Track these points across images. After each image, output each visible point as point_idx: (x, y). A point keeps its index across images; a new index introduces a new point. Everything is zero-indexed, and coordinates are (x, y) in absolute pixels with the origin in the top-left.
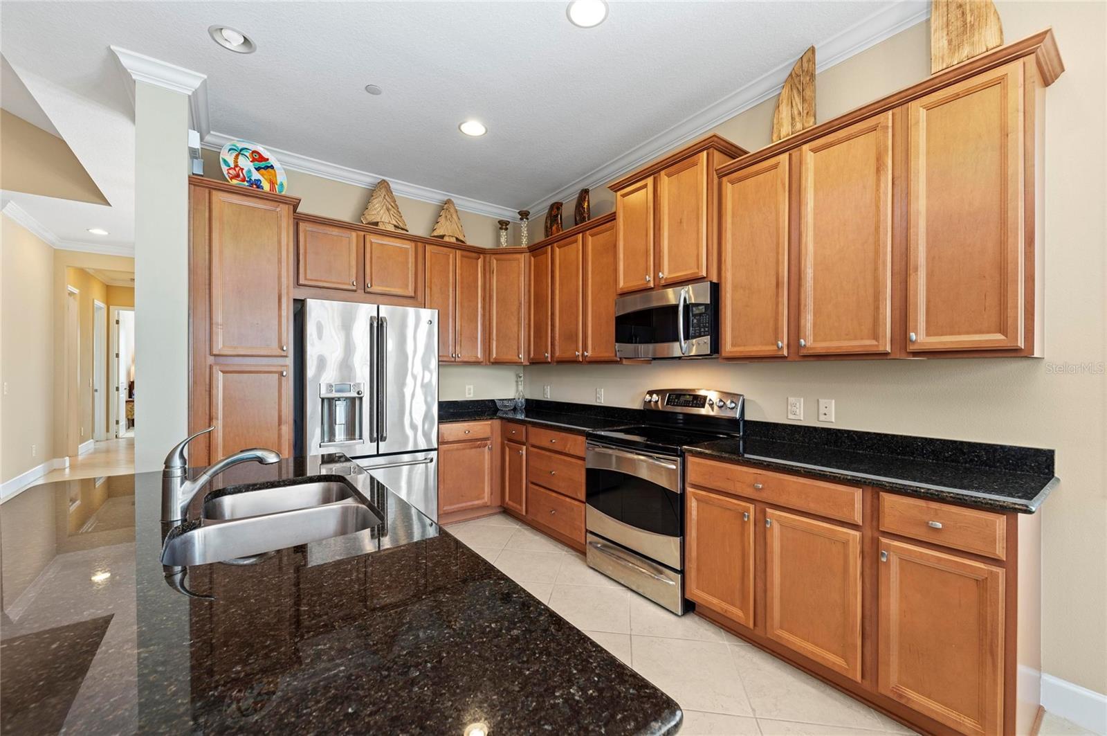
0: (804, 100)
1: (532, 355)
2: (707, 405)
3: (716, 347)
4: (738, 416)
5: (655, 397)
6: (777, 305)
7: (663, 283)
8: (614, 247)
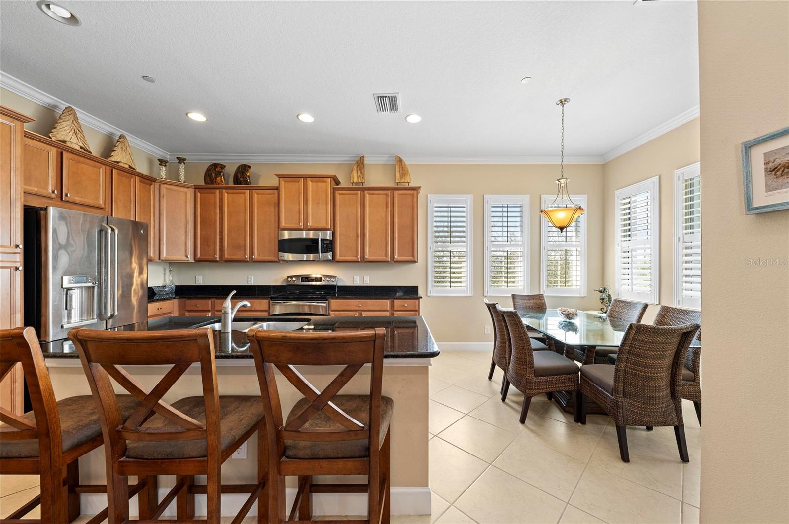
0: (361, 173)
1: (199, 256)
2: (322, 281)
3: (334, 256)
4: (336, 284)
5: (294, 279)
6: (357, 243)
7: (309, 227)
8: (275, 203)
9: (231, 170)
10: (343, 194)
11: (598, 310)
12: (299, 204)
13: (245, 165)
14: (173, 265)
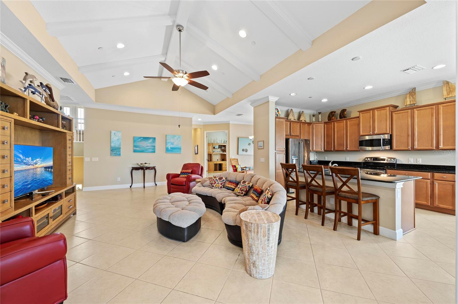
1: (326, 149)
2: (386, 160)
3: (391, 148)
4: (395, 163)
5: (369, 159)
6: (408, 140)
7: (376, 134)
8: (358, 124)
9: (338, 112)
10: (397, 113)
12: (370, 123)
13: (344, 110)
14: (317, 152)
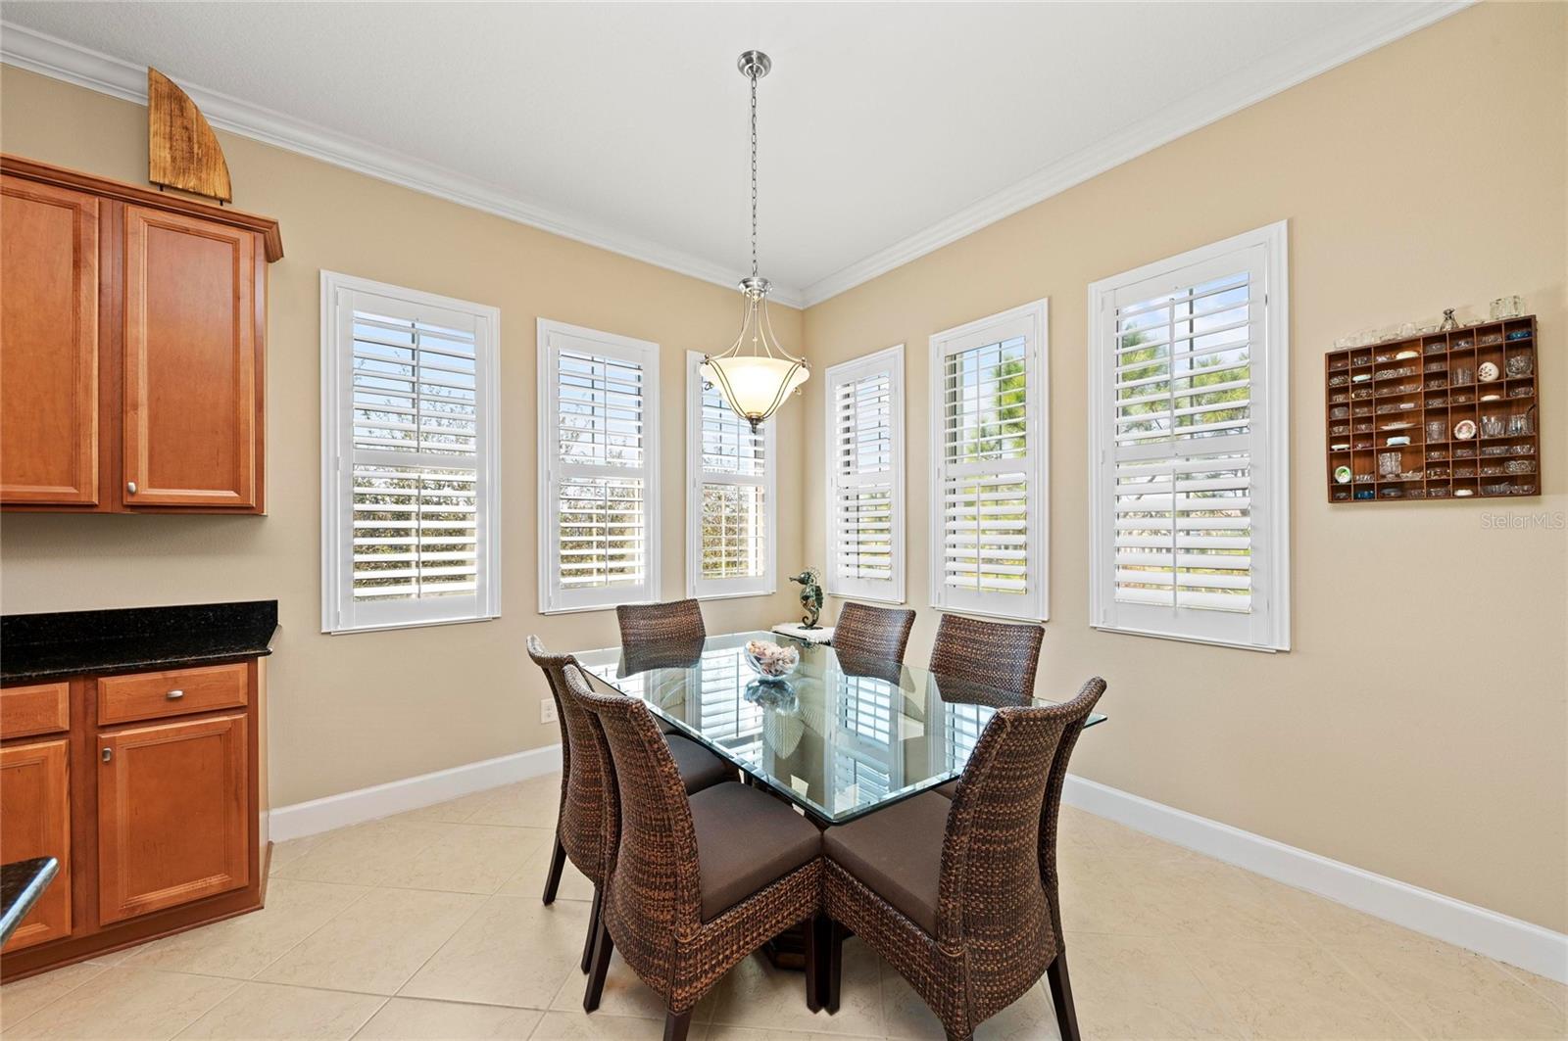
11: (797, 622)
